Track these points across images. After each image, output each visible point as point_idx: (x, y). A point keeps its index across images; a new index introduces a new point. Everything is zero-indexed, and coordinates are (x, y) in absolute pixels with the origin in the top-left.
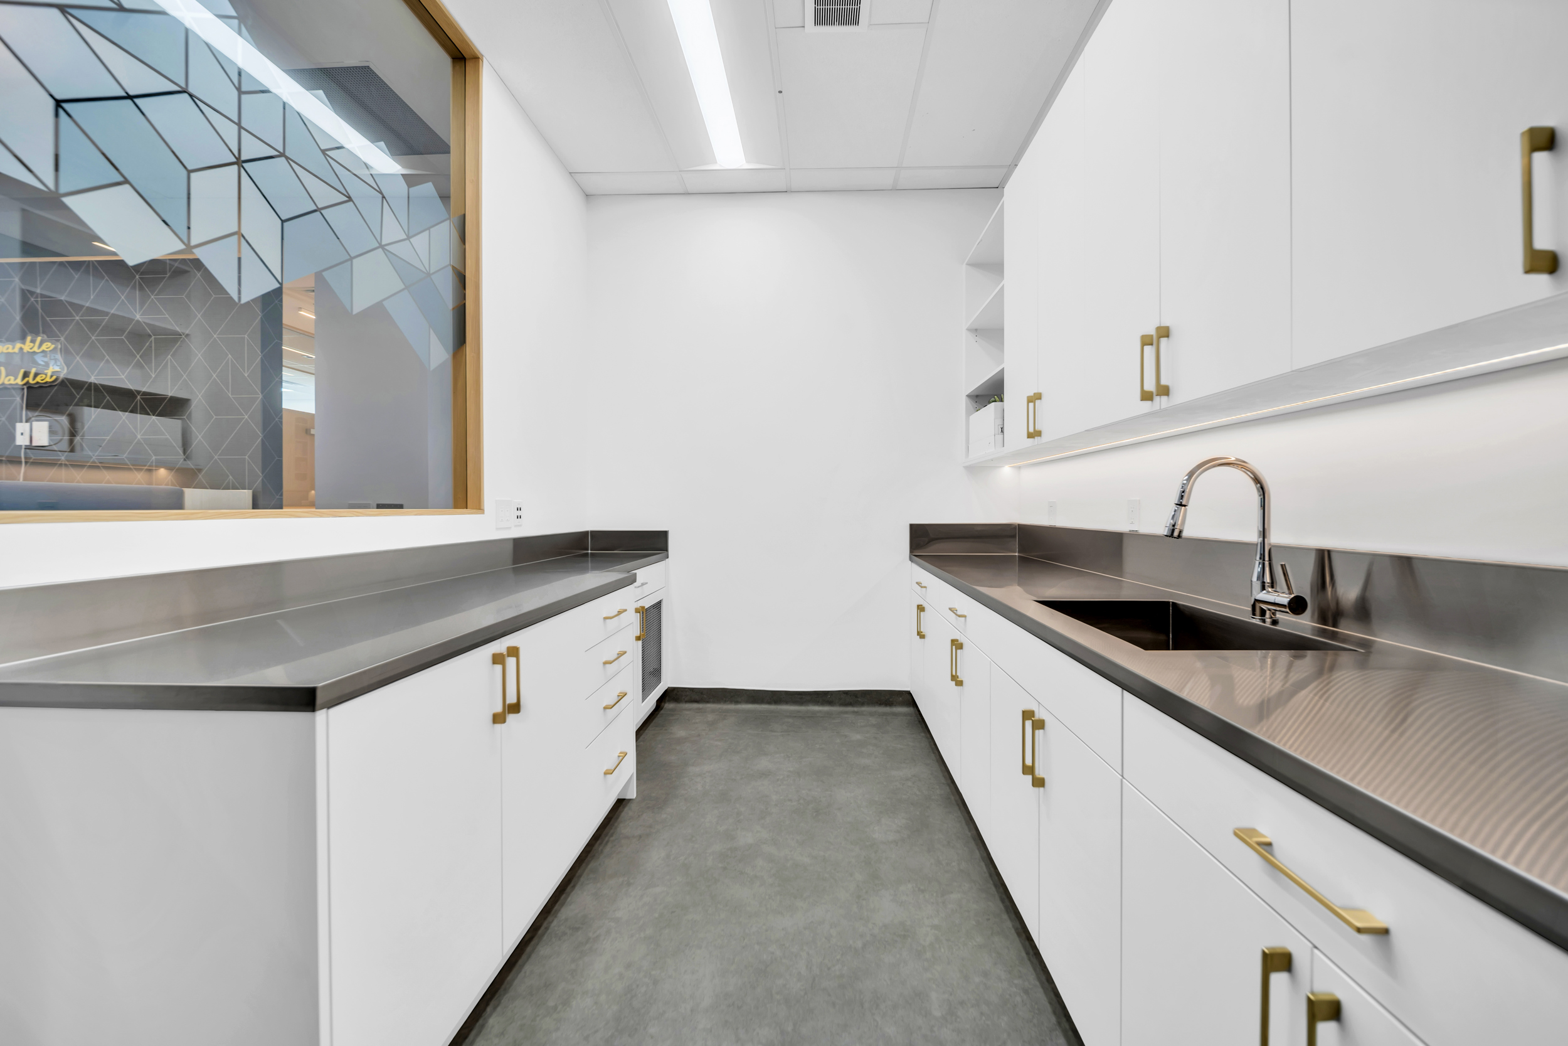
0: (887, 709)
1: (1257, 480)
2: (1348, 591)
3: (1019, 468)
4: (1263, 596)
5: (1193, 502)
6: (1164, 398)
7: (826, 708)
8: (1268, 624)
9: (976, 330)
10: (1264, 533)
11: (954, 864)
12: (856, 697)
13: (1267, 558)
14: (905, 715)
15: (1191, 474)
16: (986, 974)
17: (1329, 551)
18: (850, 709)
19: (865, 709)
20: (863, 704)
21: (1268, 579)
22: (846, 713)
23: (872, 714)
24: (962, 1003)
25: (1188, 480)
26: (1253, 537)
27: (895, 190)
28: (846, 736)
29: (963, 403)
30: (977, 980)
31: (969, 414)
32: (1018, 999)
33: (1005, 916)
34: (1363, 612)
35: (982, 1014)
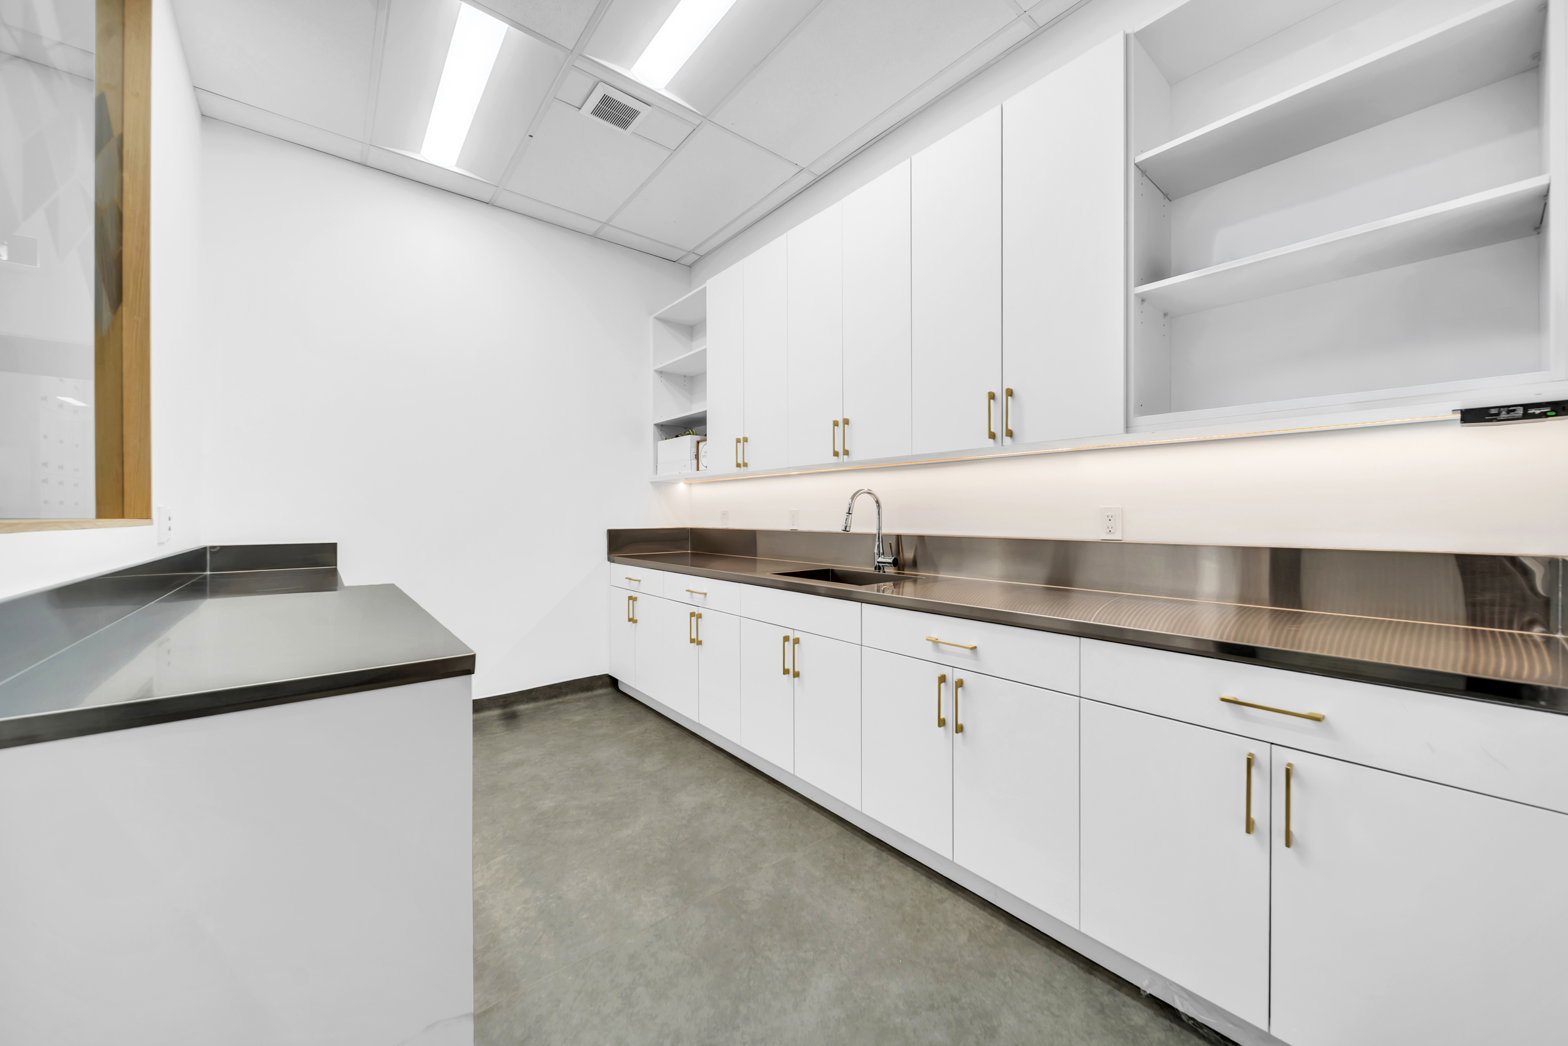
0: (589, 694)
1: (877, 502)
2: (908, 555)
3: (691, 484)
4: (880, 560)
5: (854, 512)
6: (846, 457)
7: (531, 705)
8: (881, 572)
9: (661, 372)
10: (879, 529)
11: (710, 766)
12: (560, 688)
13: (881, 540)
14: (606, 694)
15: (853, 498)
16: (764, 804)
17: (901, 535)
18: (554, 701)
19: (569, 697)
20: (566, 694)
21: (881, 551)
22: (553, 704)
23: (578, 700)
24: (761, 820)
25: (852, 501)
26: (875, 531)
27: (595, 237)
28: (569, 720)
29: (650, 431)
30: (761, 808)
31: (656, 441)
32: (786, 807)
33: (756, 778)
34: (914, 564)
35: (773, 819)
